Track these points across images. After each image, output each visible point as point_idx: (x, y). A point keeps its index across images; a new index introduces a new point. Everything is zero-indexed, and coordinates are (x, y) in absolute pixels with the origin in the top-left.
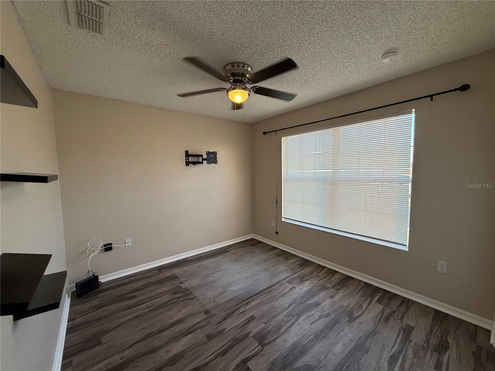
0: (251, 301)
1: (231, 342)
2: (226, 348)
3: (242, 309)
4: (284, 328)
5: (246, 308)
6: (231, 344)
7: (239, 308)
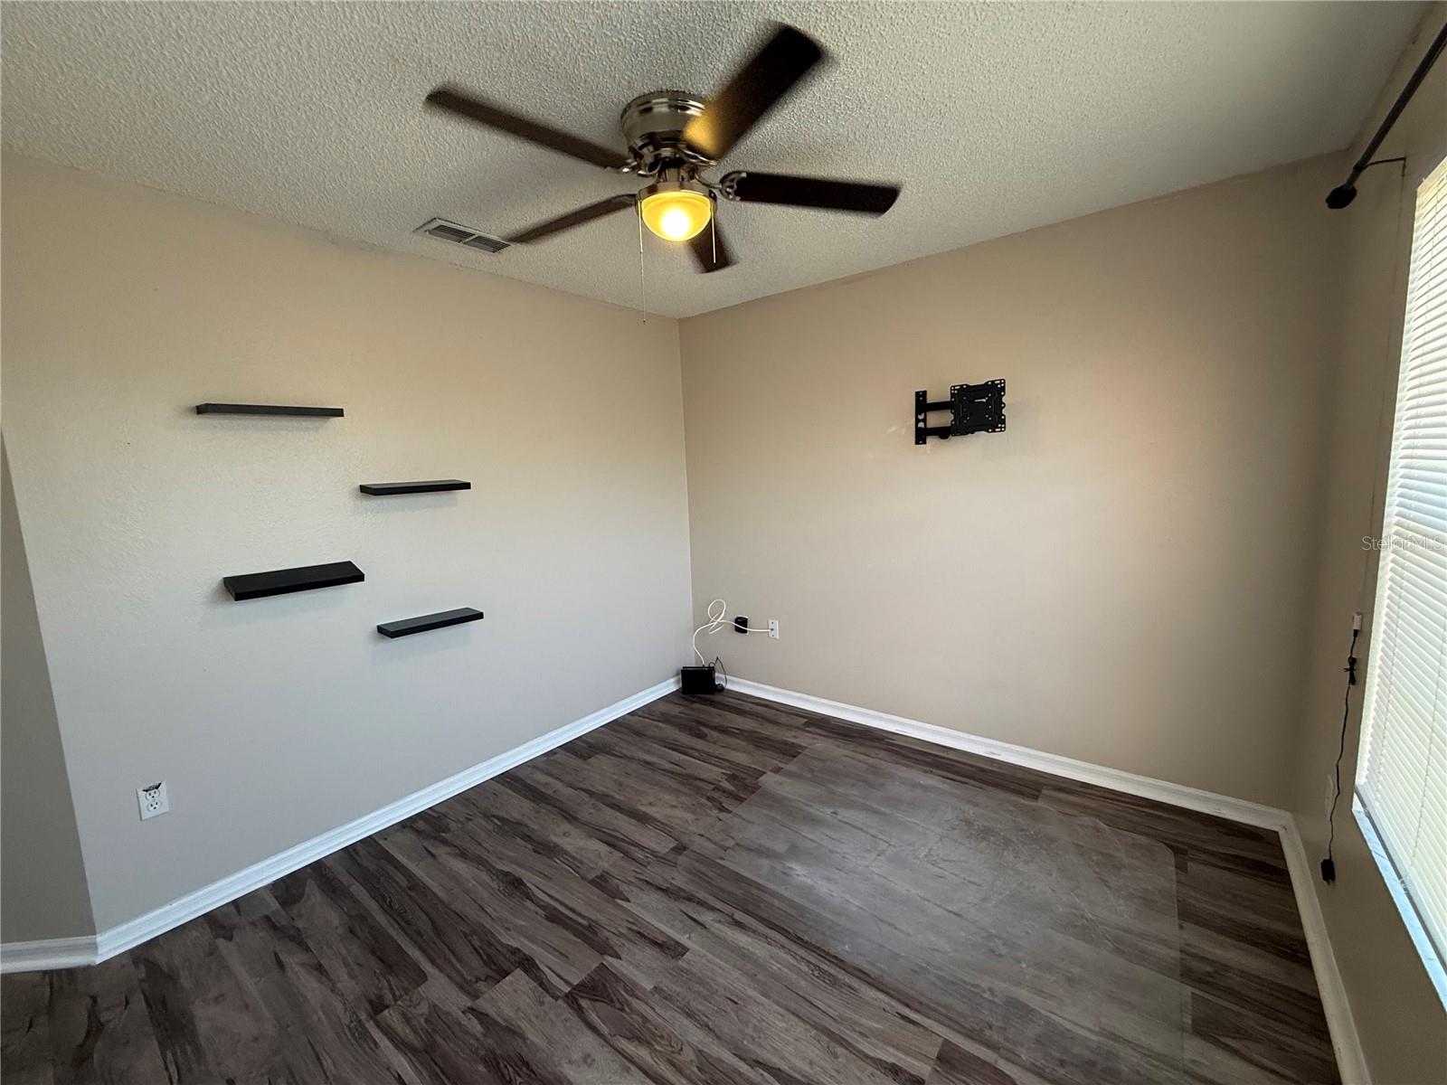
0: (754, 932)
1: (585, 923)
2: (567, 917)
3: (707, 917)
4: (643, 1053)
5: (717, 925)
6: (580, 924)
7: (713, 909)
